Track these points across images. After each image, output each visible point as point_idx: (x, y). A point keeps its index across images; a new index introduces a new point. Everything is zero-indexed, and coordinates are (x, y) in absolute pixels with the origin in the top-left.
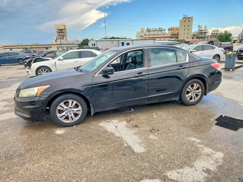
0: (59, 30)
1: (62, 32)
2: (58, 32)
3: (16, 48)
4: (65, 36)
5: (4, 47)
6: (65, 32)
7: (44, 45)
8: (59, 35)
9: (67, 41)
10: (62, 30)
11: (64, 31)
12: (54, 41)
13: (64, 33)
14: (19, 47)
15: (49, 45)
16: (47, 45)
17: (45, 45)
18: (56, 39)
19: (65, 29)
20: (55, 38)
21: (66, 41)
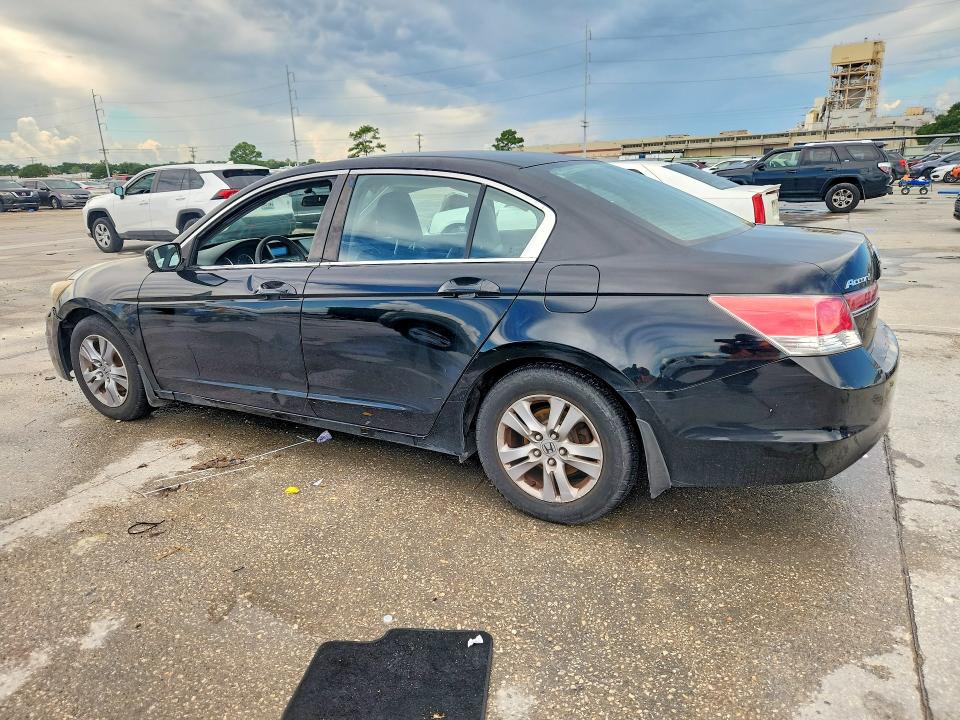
0: (845, 66)
1: (860, 76)
2: (837, 77)
3: (658, 152)
4: (868, 94)
5: (624, 147)
6: (872, 74)
7: (759, 137)
8: (838, 88)
9: (874, 116)
10: (859, 65)
11: (869, 68)
12: (810, 118)
13: (868, 78)
14: (669, 147)
15: (778, 136)
16: (771, 136)
17: (765, 137)
18: (820, 109)
19: (873, 62)
20: (819, 104)
21: (869, 113)
